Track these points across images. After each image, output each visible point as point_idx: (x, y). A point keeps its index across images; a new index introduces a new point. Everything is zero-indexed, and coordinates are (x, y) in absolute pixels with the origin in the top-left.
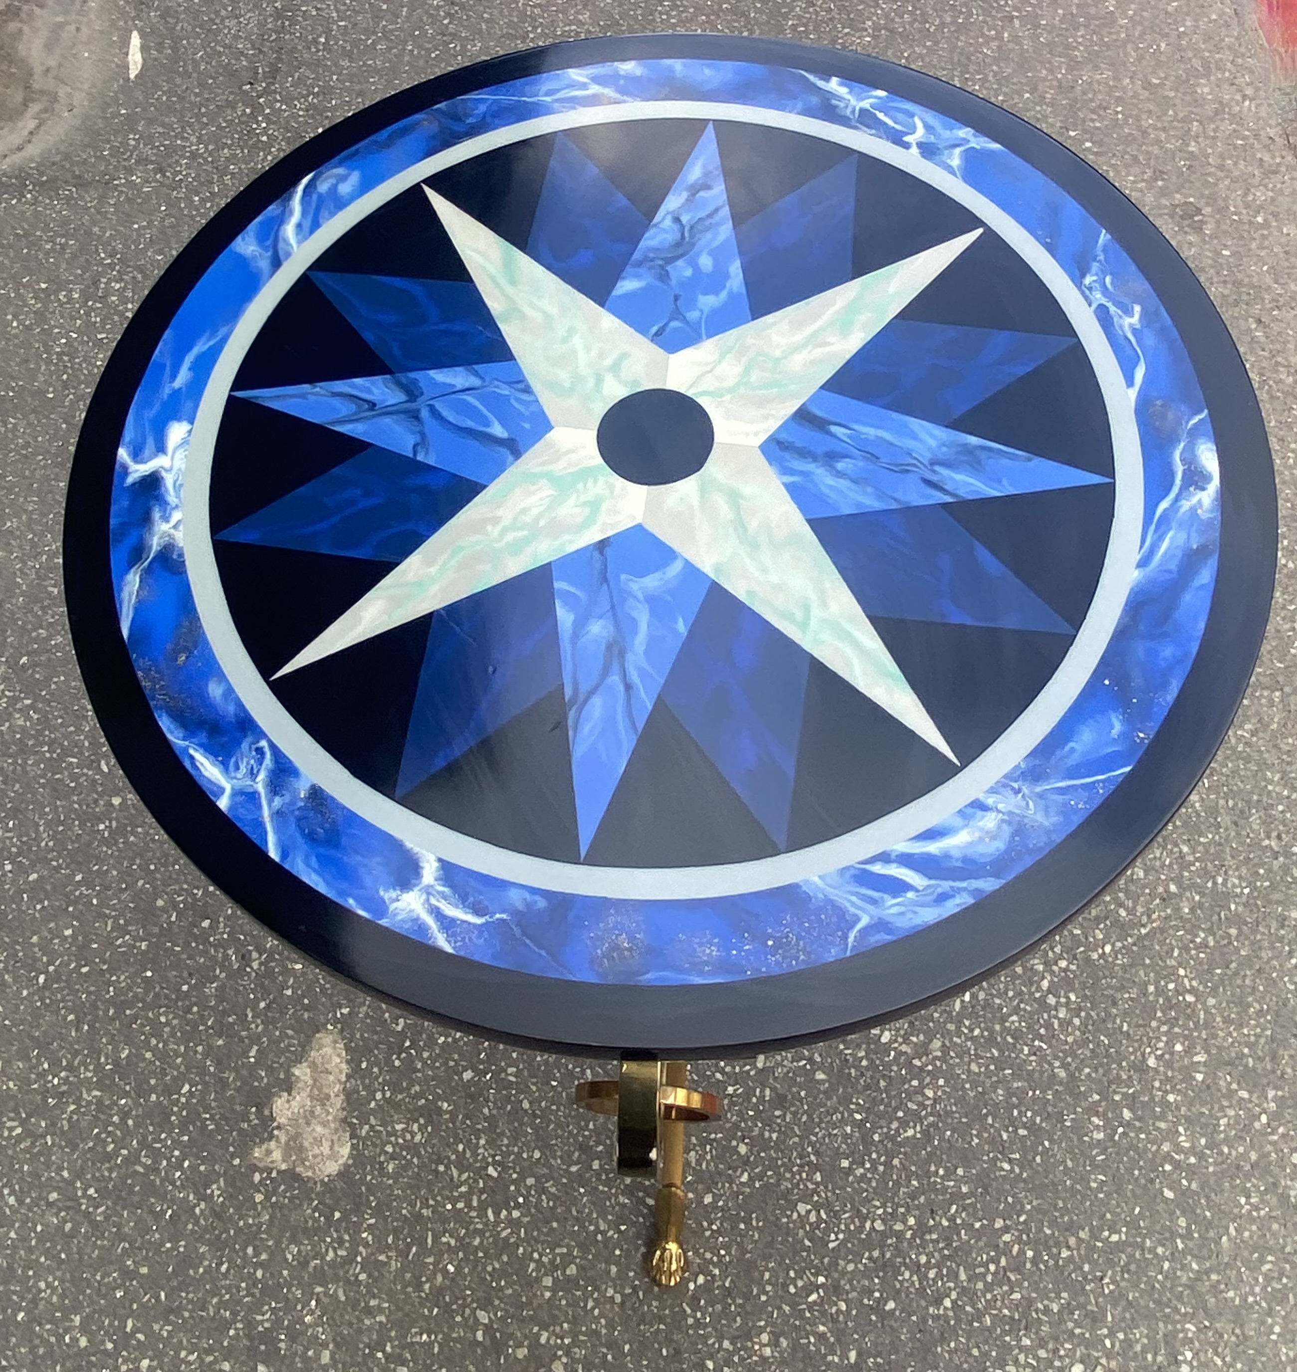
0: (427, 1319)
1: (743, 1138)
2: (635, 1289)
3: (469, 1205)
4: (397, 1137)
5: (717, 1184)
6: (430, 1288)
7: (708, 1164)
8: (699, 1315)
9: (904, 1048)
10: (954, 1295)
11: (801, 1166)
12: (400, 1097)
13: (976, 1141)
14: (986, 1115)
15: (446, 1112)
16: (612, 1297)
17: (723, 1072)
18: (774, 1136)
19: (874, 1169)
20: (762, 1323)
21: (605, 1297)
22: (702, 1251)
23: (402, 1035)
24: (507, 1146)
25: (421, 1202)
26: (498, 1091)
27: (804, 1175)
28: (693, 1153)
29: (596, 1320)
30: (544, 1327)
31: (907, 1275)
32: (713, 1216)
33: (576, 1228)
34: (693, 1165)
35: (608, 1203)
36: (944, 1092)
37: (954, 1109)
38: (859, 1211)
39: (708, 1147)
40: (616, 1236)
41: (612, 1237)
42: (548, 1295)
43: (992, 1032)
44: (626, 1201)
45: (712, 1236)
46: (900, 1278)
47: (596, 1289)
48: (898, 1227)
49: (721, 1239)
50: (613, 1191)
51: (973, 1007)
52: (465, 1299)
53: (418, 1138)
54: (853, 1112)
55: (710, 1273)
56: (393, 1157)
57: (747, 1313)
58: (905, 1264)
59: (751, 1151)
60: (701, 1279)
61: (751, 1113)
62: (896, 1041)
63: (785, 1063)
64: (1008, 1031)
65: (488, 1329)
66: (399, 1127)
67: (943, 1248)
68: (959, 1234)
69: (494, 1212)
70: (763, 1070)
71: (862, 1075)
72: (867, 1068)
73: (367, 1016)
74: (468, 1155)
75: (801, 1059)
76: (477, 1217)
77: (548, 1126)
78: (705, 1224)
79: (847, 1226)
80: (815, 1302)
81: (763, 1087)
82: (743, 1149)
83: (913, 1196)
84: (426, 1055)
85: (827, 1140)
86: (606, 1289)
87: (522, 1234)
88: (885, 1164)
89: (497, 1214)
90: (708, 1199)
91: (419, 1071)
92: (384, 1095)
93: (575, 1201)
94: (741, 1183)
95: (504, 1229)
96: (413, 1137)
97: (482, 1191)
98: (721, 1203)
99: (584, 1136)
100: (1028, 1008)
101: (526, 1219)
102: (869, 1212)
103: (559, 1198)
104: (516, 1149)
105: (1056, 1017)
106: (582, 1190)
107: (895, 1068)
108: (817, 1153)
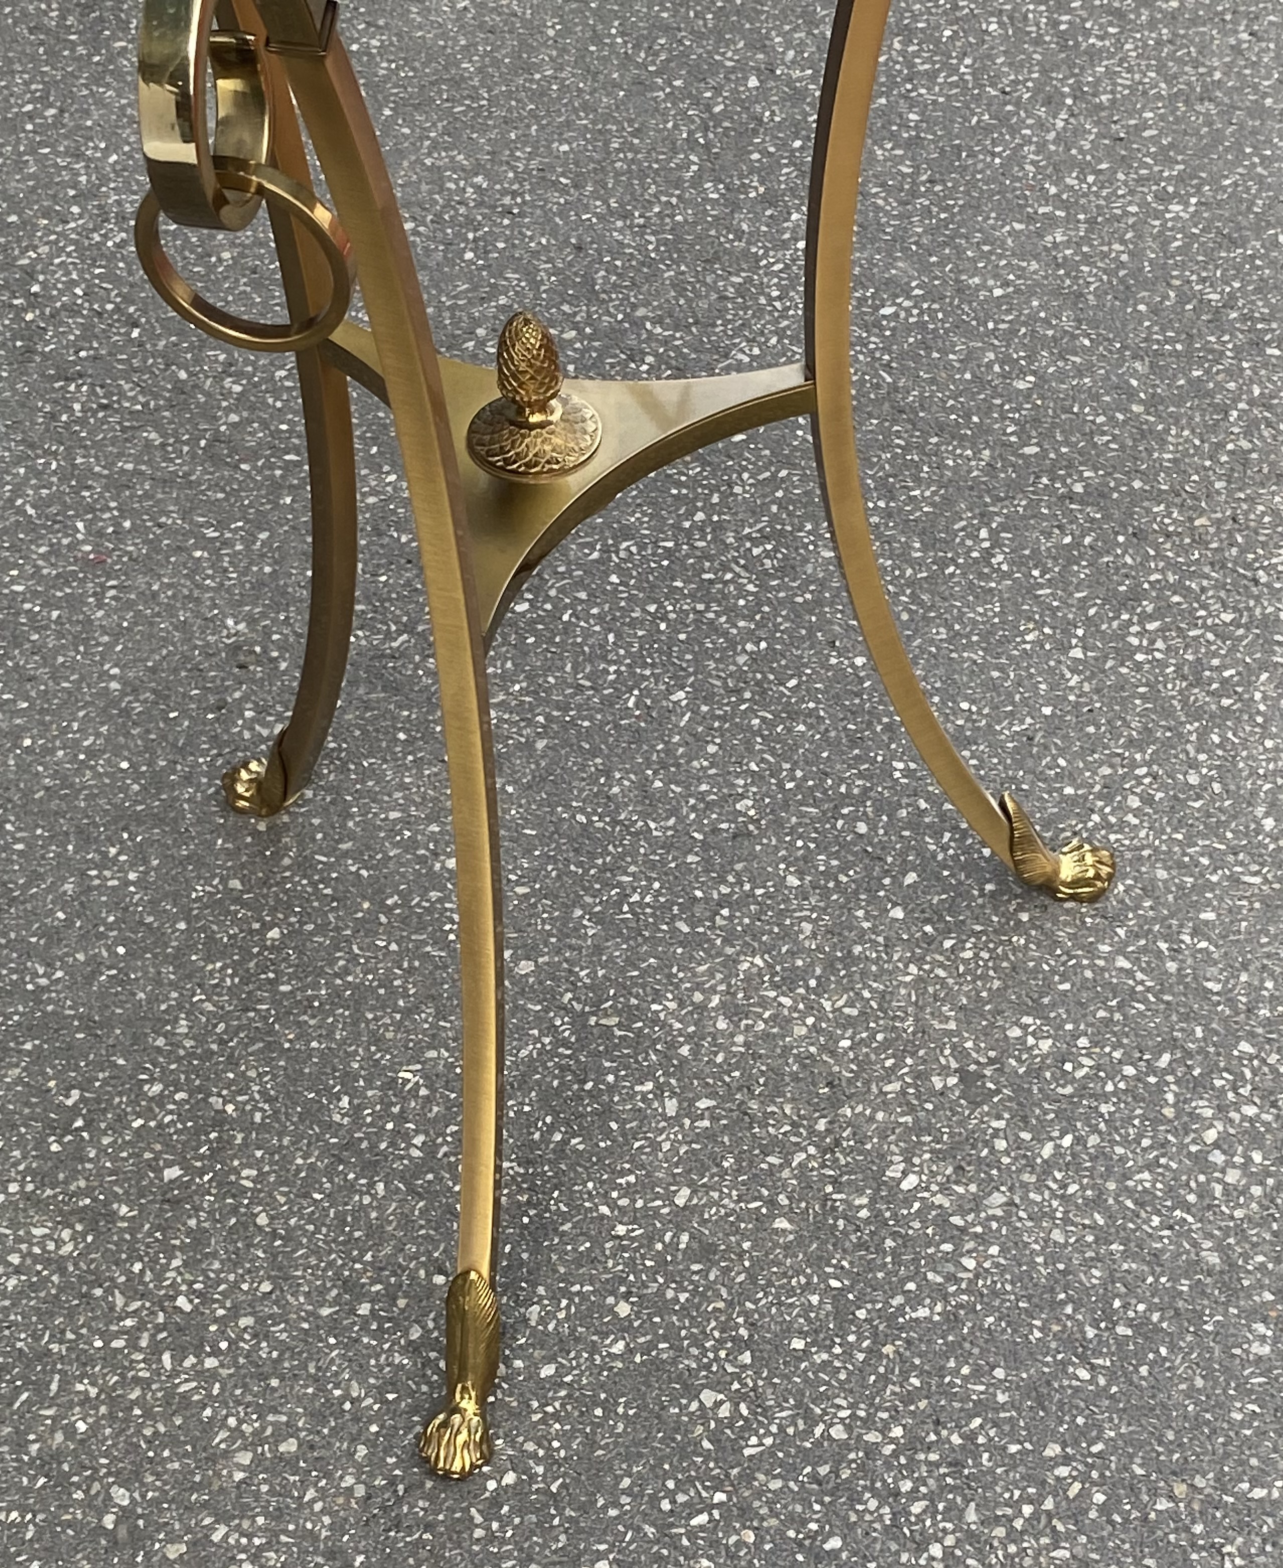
0: (25, 1492)
1: (629, 1294)
2: (393, 1482)
3: (133, 1345)
4: (31, 1245)
5: (568, 1353)
6: (39, 1449)
7: (559, 1323)
8: (495, 1525)
9: (939, 1199)
10: (950, 1541)
11: (720, 1342)
12: (49, 1192)
13: (1037, 1334)
14: (1063, 1303)
15: (123, 1219)
16: (350, 1490)
17: (613, 1205)
18: (683, 1297)
19: (848, 1354)
20: (603, 1547)
21: (338, 1487)
22: (521, 1439)
23: (74, 1111)
24: (217, 1272)
25: (52, 1336)
26: (220, 1197)
27: (722, 1354)
28: (536, 1308)
29: (316, 1518)
30: (222, 1518)
31: (873, 1504)
32: (550, 1394)
33: (310, 1390)
34: (533, 1323)
35: (373, 1362)
36: (997, 1265)
37: (1008, 1287)
38: (808, 1410)
39: (564, 1303)
40: (376, 1407)
41: (370, 1408)
42: (239, 1476)
43: (1101, 1193)
44: (405, 1362)
45: (543, 1421)
46: (860, 1507)
47: (328, 1475)
48: (872, 1437)
49: (557, 1426)
50: (386, 1346)
51: (1073, 1155)
52: (96, 1470)
53: (67, 1249)
54: (829, 1276)
55: (527, 1471)
56: (18, 1271)
57: (580, 1531)
58: (872, 1489)
59: (638, 1315)
60: (510, 1478)
61: (649, 1263)
62: (927, 1189)
63: (726, 1201)
64: (1130, 1192)
65: (125, 1515)
66: (38, 1232)
67: (945, 1475)
68: (977, 1457)
69: (172, 1357)
70: (685, 1207)
71: (858, 1229)
72: (867, 1221)
73: (19, 1080)
74: (148, 1276)
75: (755, 1199)
76: (144, 1361)
77: (294, 1251)
78: (535, 1404)
79: (782, 1429)
80: (702, 1528)
81: (679, 1229)
82: (623, 1309)
83: (909, 1398)
84: (106, 1141)
85: (774, 1310)
86: (342, 1478)
87: (215, 1392)
88: (869, 1351)
89: (178, 1360)
90: (547, 1371)
91: (90, 1160)
92: (22, 1186)
93: (316, 1355)
94: (609, 1354)
95: (186, 1381)
96: (58, 1247)
97: (159, 1328)
98: (568, 1379)
99: (352, 1269)
100: (1174, 1166)
101: (224, 1372)
102: (825, 1413)
103: (291, 1349)
104: (232, 1277)
105: (1219, 1180)
106: (332, 1341)
107: (917, 1225)
108: (752, 1326)
